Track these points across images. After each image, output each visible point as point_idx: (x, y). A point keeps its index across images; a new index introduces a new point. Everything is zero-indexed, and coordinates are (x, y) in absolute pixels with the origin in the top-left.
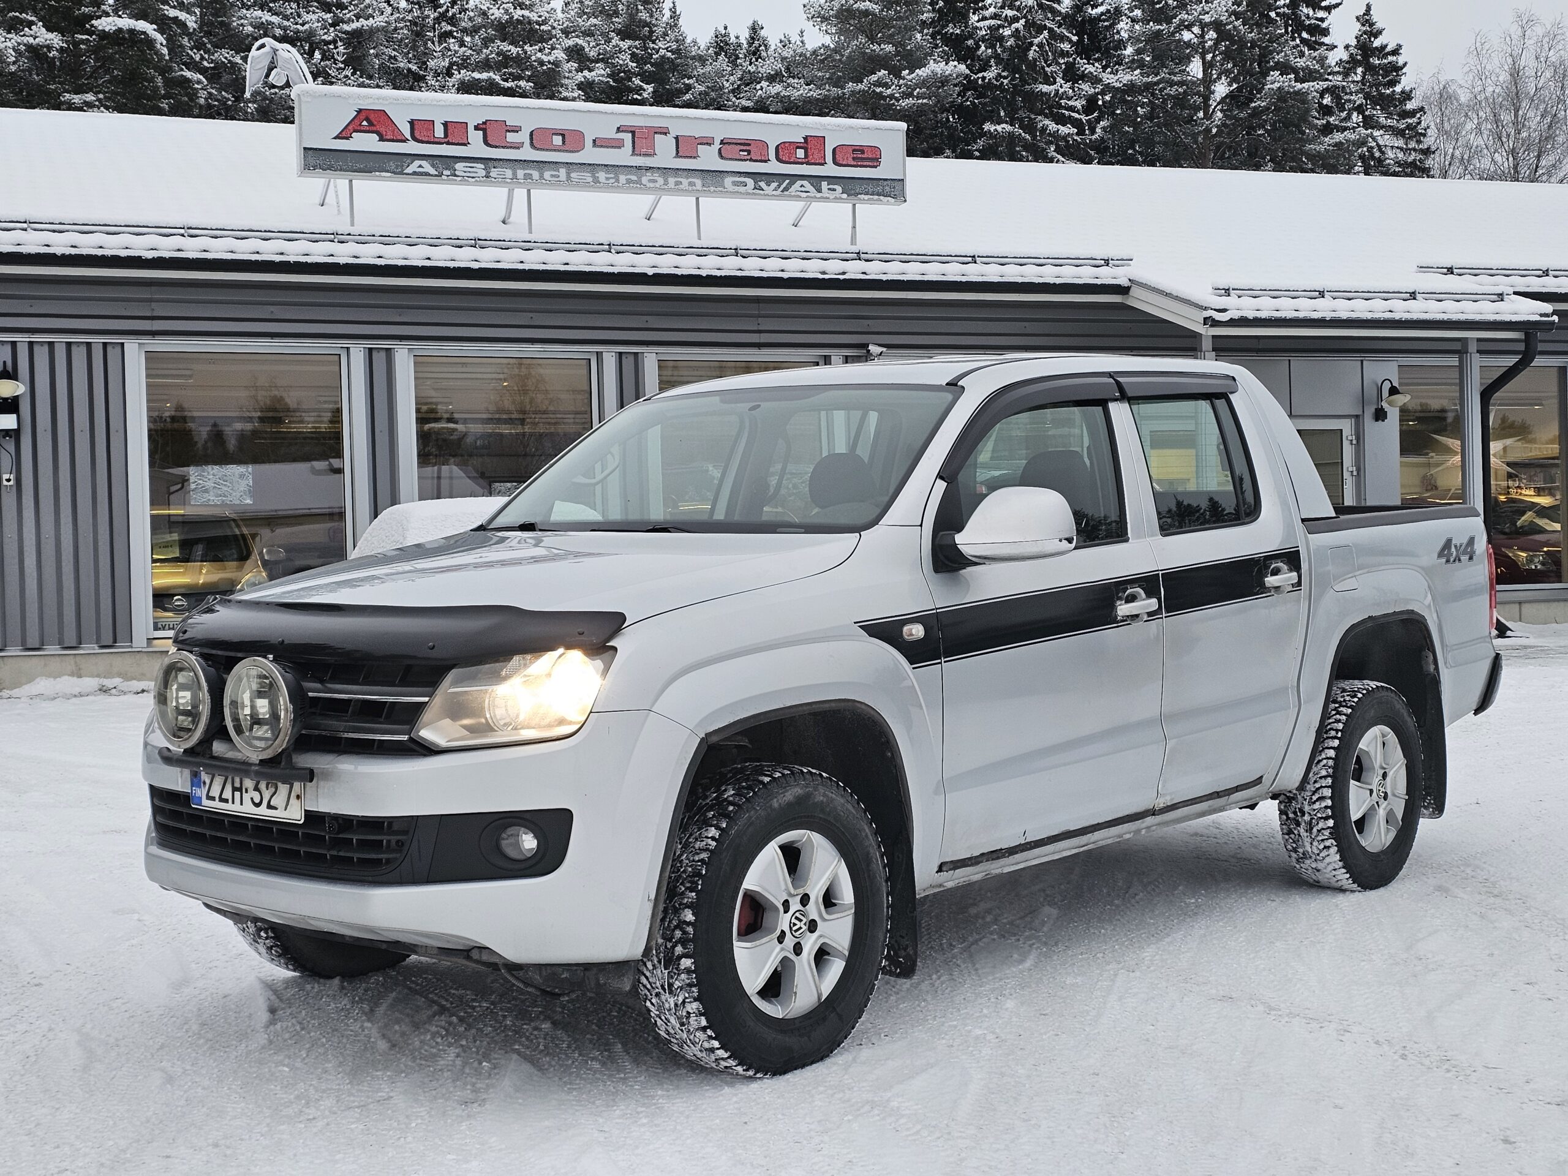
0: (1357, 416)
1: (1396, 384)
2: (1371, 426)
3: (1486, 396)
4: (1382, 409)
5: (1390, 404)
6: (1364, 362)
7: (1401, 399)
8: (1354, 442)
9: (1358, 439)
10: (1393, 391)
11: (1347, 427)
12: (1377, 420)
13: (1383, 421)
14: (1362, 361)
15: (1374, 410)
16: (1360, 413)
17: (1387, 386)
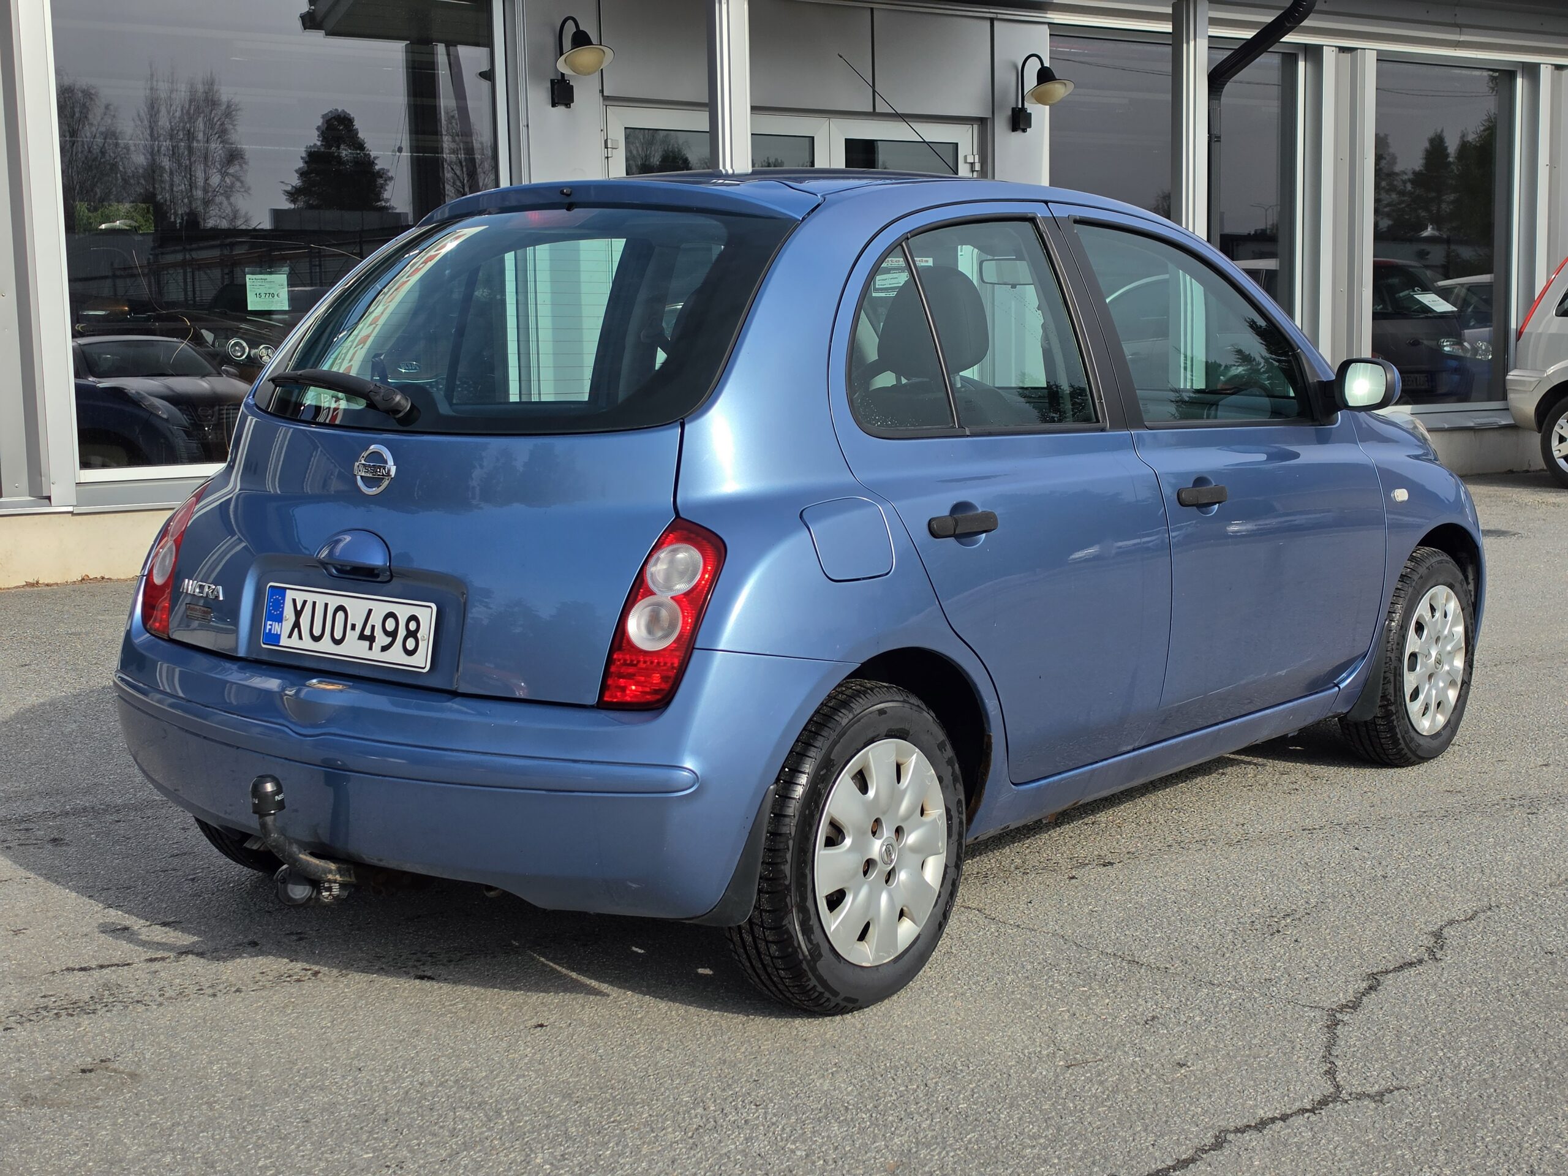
0: (982, 122)
1: (1047, 64)
2: (1006, 141)
3: (1217, 79)
4: (1023, 109)
5: (1040, 99)
6: (996, 23)
7: (1059, 90)
8: (977, 167)
9: (983, 161)
10: (1045, 75)
11: (965, 139)
12: (1014, 129)
13: (1024, 130)
14: (992, 20)
15: (1010, 113)
16: (988, 115)
17: (1033, 67)
